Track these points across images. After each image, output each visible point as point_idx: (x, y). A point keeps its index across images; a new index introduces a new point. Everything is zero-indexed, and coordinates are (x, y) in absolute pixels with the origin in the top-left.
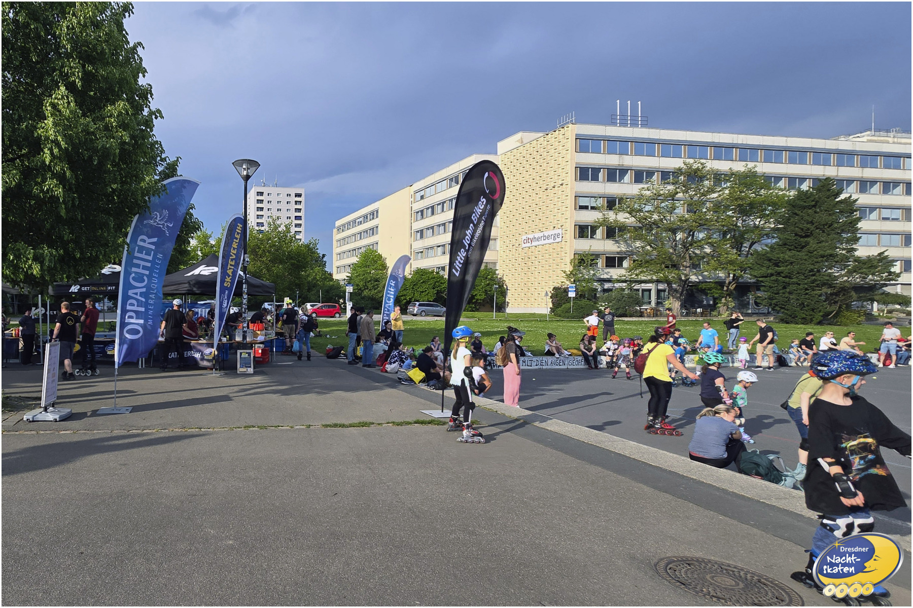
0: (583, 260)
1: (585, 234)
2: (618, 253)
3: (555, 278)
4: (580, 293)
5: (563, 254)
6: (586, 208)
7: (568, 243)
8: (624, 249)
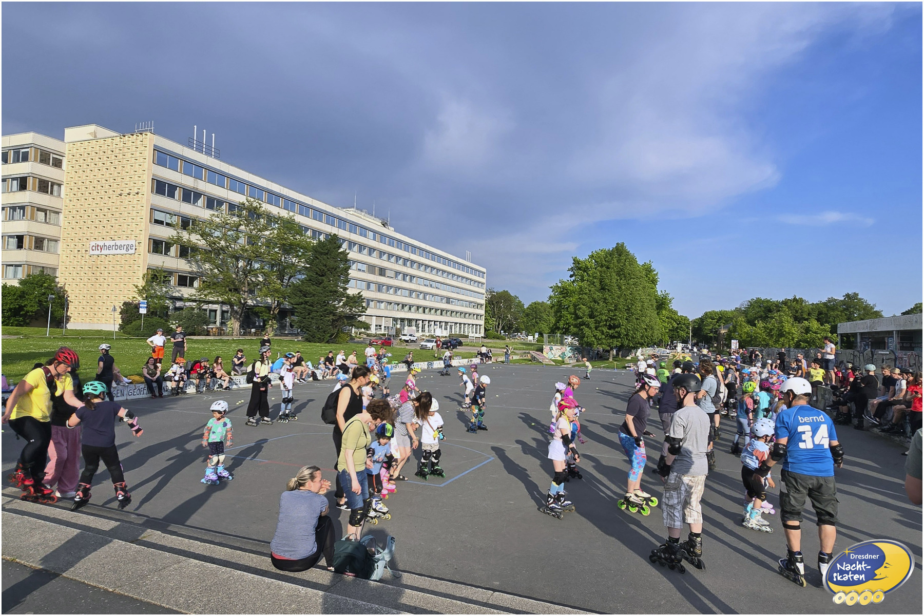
0: (156, 276)
1: (159, 249)
2: (190, 273)
3: (126, 292)
4: (151, 310)
5: (136, 268)
6: (161, 223)
7: (142, 257)
8: (195, 270)
